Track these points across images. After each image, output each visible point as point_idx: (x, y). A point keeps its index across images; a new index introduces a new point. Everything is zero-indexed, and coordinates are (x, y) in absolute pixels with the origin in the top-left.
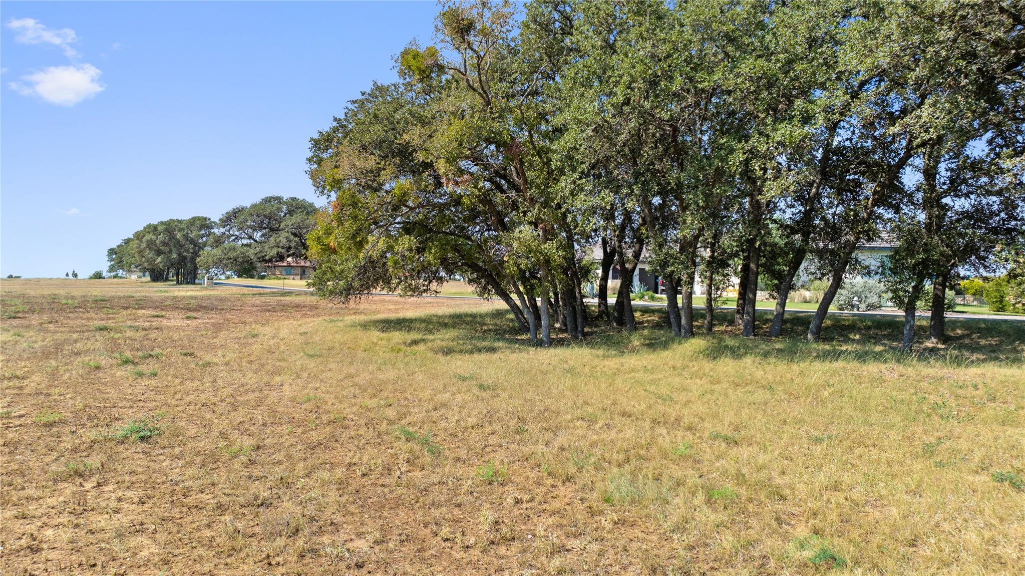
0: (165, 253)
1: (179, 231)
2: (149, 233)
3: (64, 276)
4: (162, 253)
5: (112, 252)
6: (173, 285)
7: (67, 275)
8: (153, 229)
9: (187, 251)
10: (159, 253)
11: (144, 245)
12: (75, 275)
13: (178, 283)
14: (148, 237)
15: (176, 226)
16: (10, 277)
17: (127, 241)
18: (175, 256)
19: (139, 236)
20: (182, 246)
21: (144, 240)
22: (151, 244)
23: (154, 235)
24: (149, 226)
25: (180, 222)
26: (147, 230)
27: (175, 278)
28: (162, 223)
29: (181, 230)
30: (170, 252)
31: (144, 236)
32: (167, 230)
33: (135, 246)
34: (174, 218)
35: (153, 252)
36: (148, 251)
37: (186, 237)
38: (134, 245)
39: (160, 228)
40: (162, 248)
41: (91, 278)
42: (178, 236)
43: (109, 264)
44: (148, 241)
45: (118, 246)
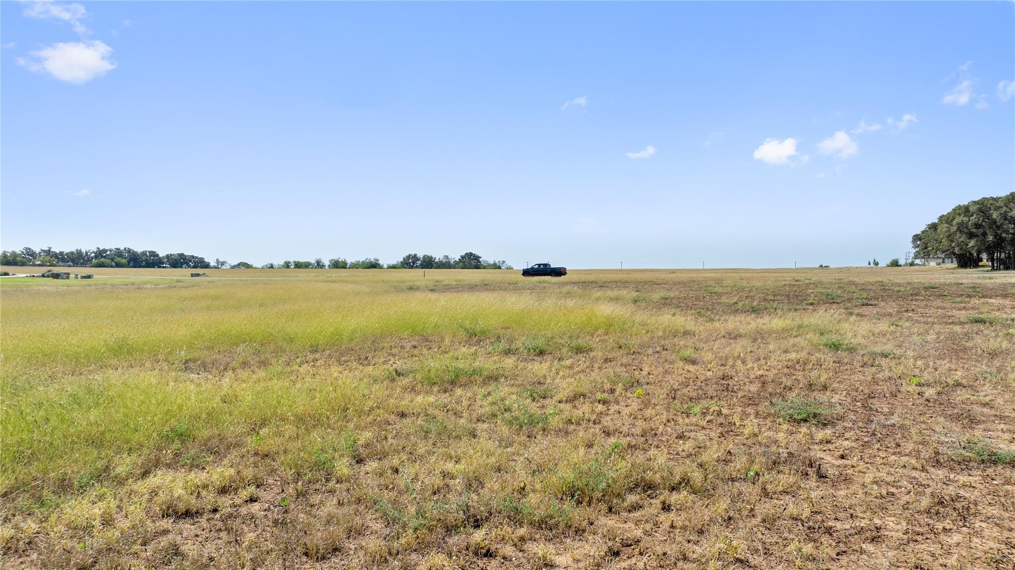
0: (978, 236)
1: (995, 210)
2: (959, 214)
3: (866, 265)
4: (975, 237)
5: (916, 238)
6: (988, 271)
7: (869, 264)
8: (965, 210)
9: (1007, 232)
10: (971, 236)
11: (954, 228)
12: (876, 264)
13: (993, 269)
14: (958, 219)
15: (991, 204)
16: (821, 266)
17: (933, 227)
18: (990, 238)
19: (946, 219)
20: (998, 227)
21: (954, 222)
22: (961, 227)
23: (965, 216)
24: (959, 207)
25: (996, 200)
26: (958, 211)
27: (990, 264)
28: (975, 203)
29: (997, 208)
30: (984, 234)
31: (954, 219)
32: (980, 210)
33: (944, 230)
34: (988, 196)
35: (964, 236)
36: (958, 234)
37: (1005, 216)
38: (943, 228)
39: (972, 209)
40: (974, 230)
41: (888, 266)
42: (994, 216)
43: (914, 251)
44: (958, 224)
45: (923, 232)
